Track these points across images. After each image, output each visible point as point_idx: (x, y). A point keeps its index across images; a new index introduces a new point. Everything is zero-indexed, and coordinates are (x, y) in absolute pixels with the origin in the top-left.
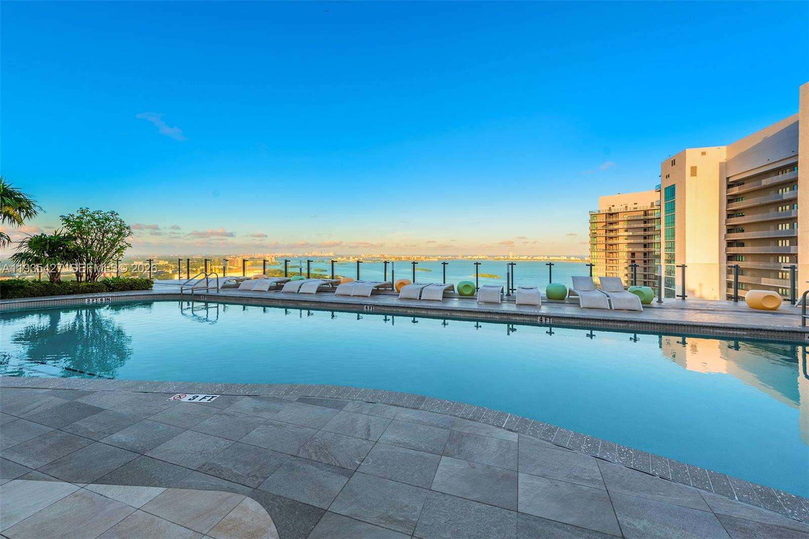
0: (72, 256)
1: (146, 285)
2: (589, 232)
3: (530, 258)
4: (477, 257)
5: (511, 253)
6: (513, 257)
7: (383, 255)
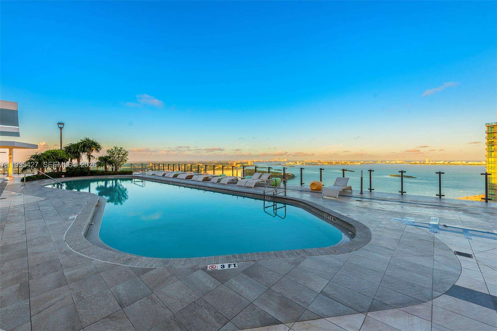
0: (111, 163)
1: (130, 173)
2: (486, 141)
3: (447, 163)
4: (395, 162)
5: (427, 159)
6: (429, 161)
7: (320, 161)
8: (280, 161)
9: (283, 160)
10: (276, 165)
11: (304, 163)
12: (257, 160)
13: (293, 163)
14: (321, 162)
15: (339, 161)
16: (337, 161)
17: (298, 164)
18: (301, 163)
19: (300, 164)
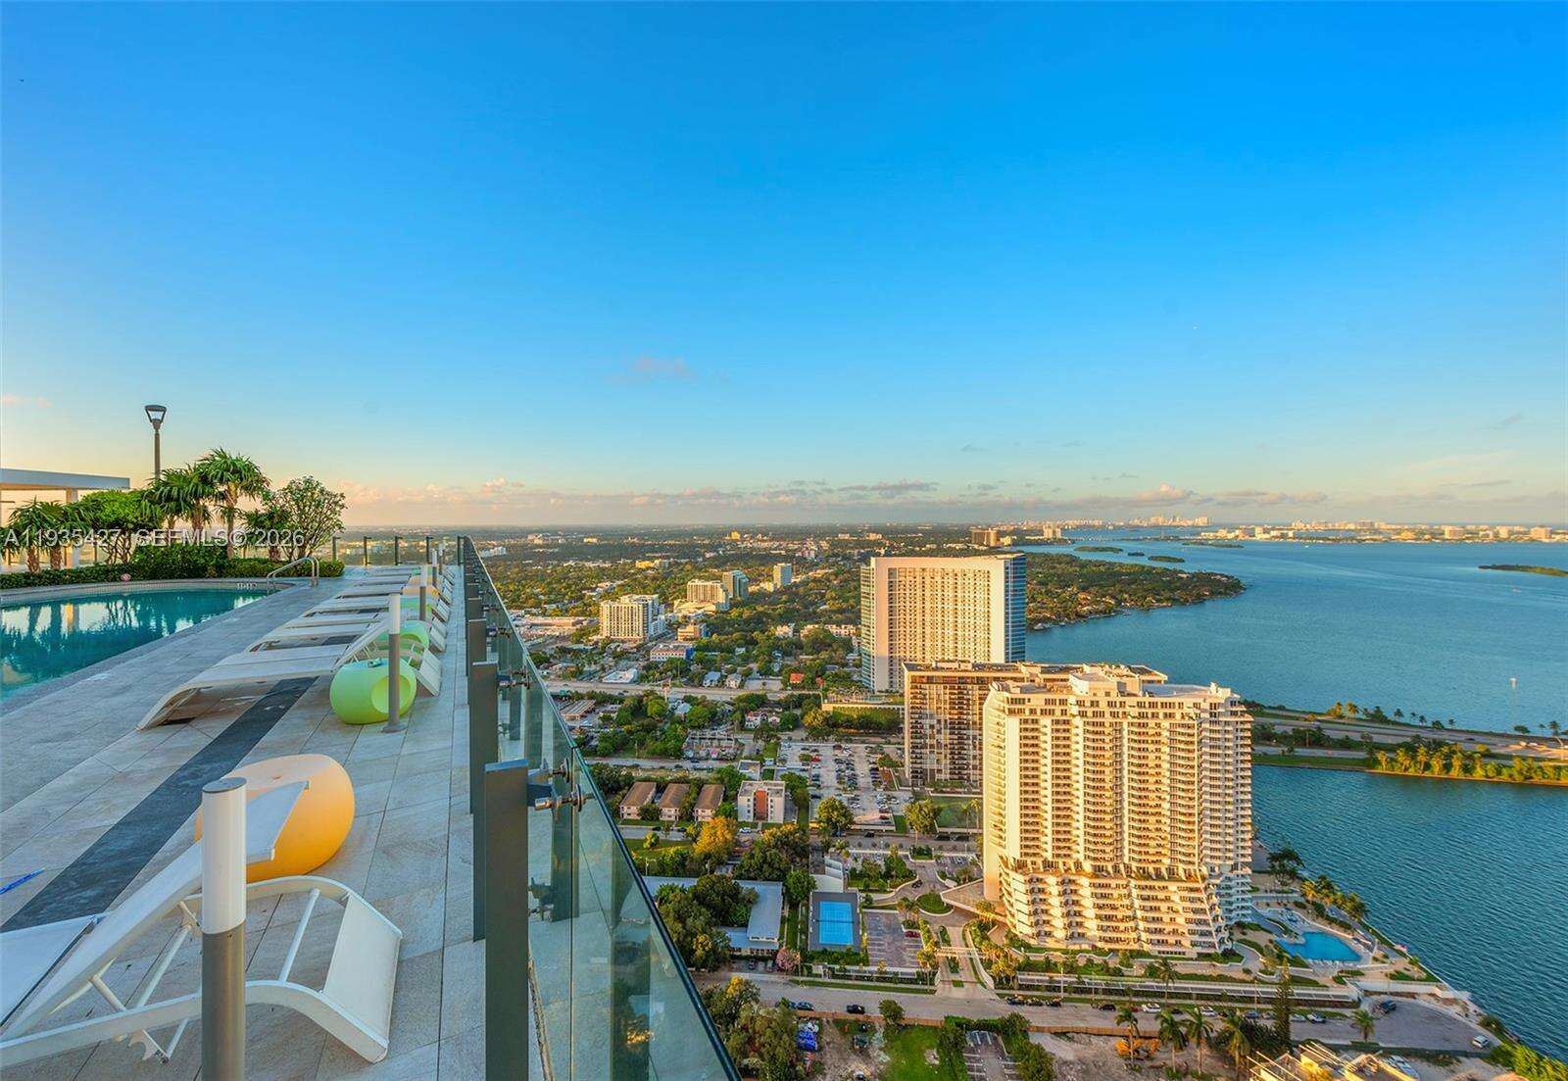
7: (1372, 524)
8: (1175, 524)
9: (1190, 523)
10: (1157, 540)
11: (1291, 534)
12: (1077, 523)
13: (1237, 532)
14: (1377, 531)
15: (1478, 525)
16: (1469, 527)
17: (1260, 536)
18: (1273, 533)
19: (1267, 536)
